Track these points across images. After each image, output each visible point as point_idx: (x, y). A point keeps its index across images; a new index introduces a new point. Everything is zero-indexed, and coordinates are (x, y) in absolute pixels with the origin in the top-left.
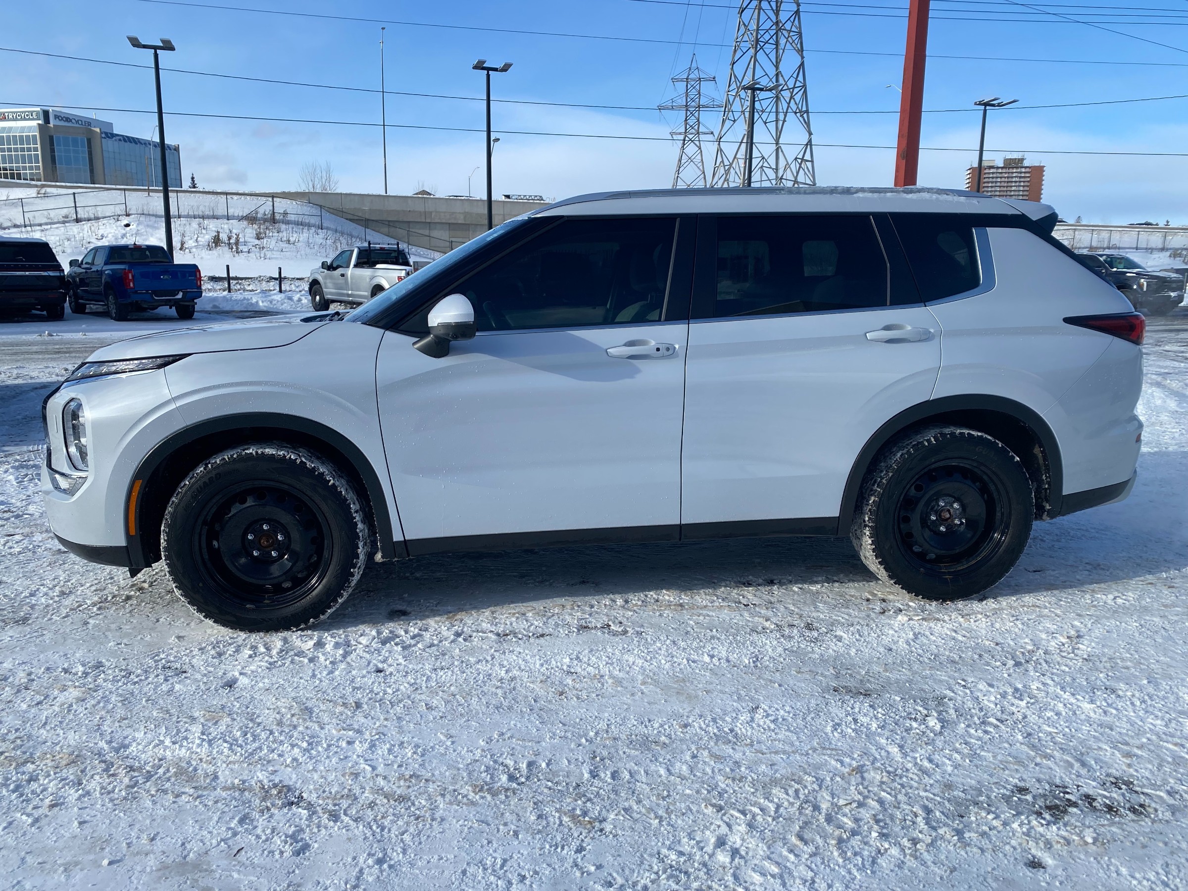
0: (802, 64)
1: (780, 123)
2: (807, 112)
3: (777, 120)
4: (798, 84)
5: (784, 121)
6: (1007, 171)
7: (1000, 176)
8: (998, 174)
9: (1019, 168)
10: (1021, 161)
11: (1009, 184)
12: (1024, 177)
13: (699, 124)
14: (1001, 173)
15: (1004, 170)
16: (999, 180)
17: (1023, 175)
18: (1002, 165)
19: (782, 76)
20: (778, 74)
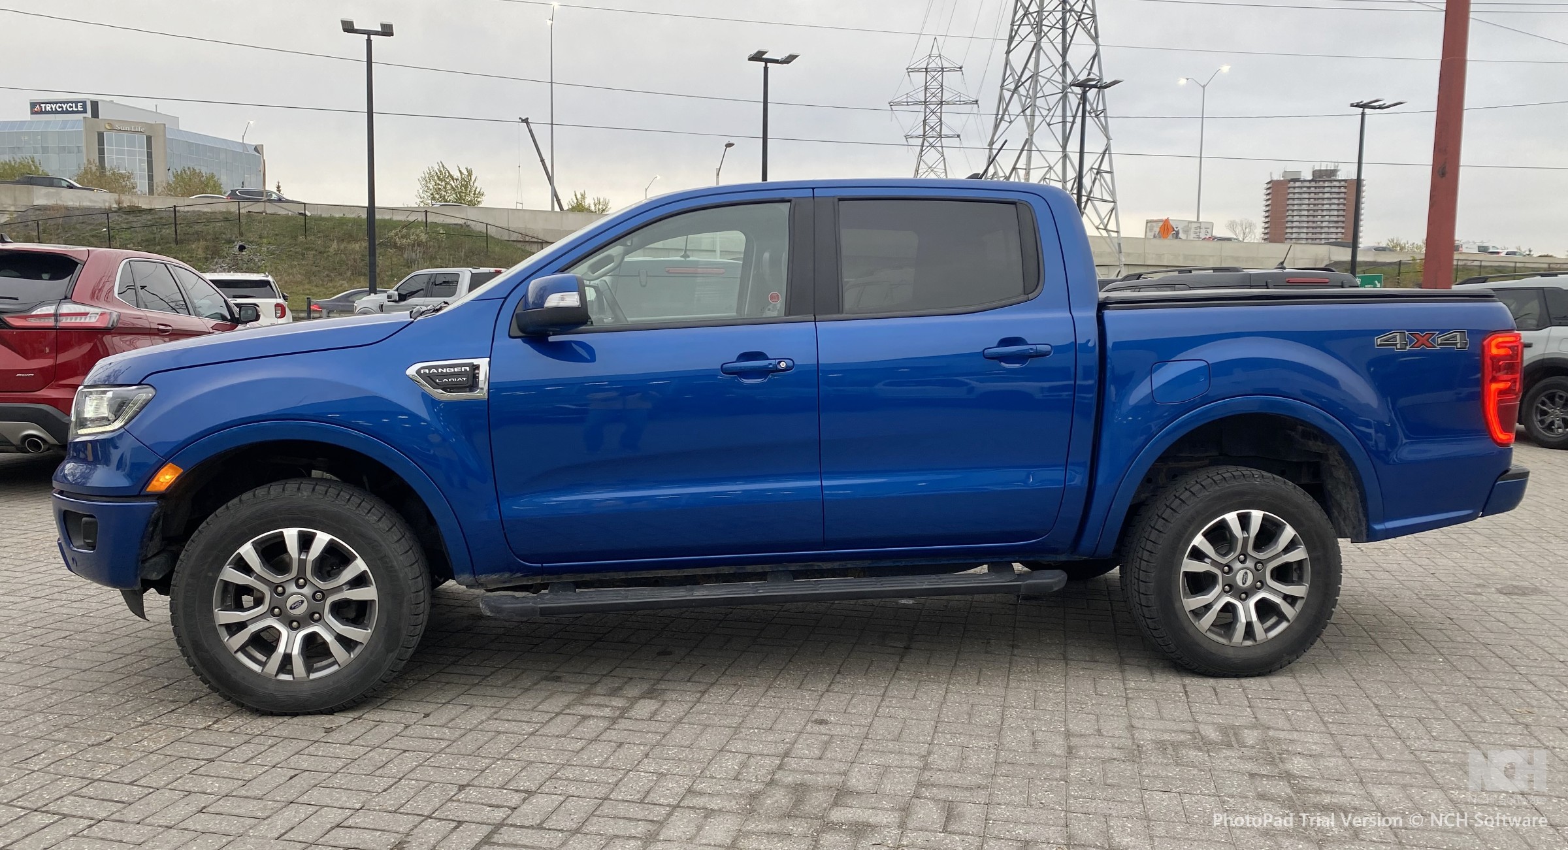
0: (1097, 53)
1: (1068, 125)
2: (1104, 111)
6: (1317, 185)
7: (1308, 191)
8: (1305, 189)
9: (1331, 181)
10: (1333, 172)
11: (1320, 201)
12: (1339, 193)
13: (941, 124)
14: (1309, 188)
15: (1313, 184)
16: (1306, 196)
17: (1336, 190)
18: (1310, 178)
19: (1070, 68)
20: (1065, 65)
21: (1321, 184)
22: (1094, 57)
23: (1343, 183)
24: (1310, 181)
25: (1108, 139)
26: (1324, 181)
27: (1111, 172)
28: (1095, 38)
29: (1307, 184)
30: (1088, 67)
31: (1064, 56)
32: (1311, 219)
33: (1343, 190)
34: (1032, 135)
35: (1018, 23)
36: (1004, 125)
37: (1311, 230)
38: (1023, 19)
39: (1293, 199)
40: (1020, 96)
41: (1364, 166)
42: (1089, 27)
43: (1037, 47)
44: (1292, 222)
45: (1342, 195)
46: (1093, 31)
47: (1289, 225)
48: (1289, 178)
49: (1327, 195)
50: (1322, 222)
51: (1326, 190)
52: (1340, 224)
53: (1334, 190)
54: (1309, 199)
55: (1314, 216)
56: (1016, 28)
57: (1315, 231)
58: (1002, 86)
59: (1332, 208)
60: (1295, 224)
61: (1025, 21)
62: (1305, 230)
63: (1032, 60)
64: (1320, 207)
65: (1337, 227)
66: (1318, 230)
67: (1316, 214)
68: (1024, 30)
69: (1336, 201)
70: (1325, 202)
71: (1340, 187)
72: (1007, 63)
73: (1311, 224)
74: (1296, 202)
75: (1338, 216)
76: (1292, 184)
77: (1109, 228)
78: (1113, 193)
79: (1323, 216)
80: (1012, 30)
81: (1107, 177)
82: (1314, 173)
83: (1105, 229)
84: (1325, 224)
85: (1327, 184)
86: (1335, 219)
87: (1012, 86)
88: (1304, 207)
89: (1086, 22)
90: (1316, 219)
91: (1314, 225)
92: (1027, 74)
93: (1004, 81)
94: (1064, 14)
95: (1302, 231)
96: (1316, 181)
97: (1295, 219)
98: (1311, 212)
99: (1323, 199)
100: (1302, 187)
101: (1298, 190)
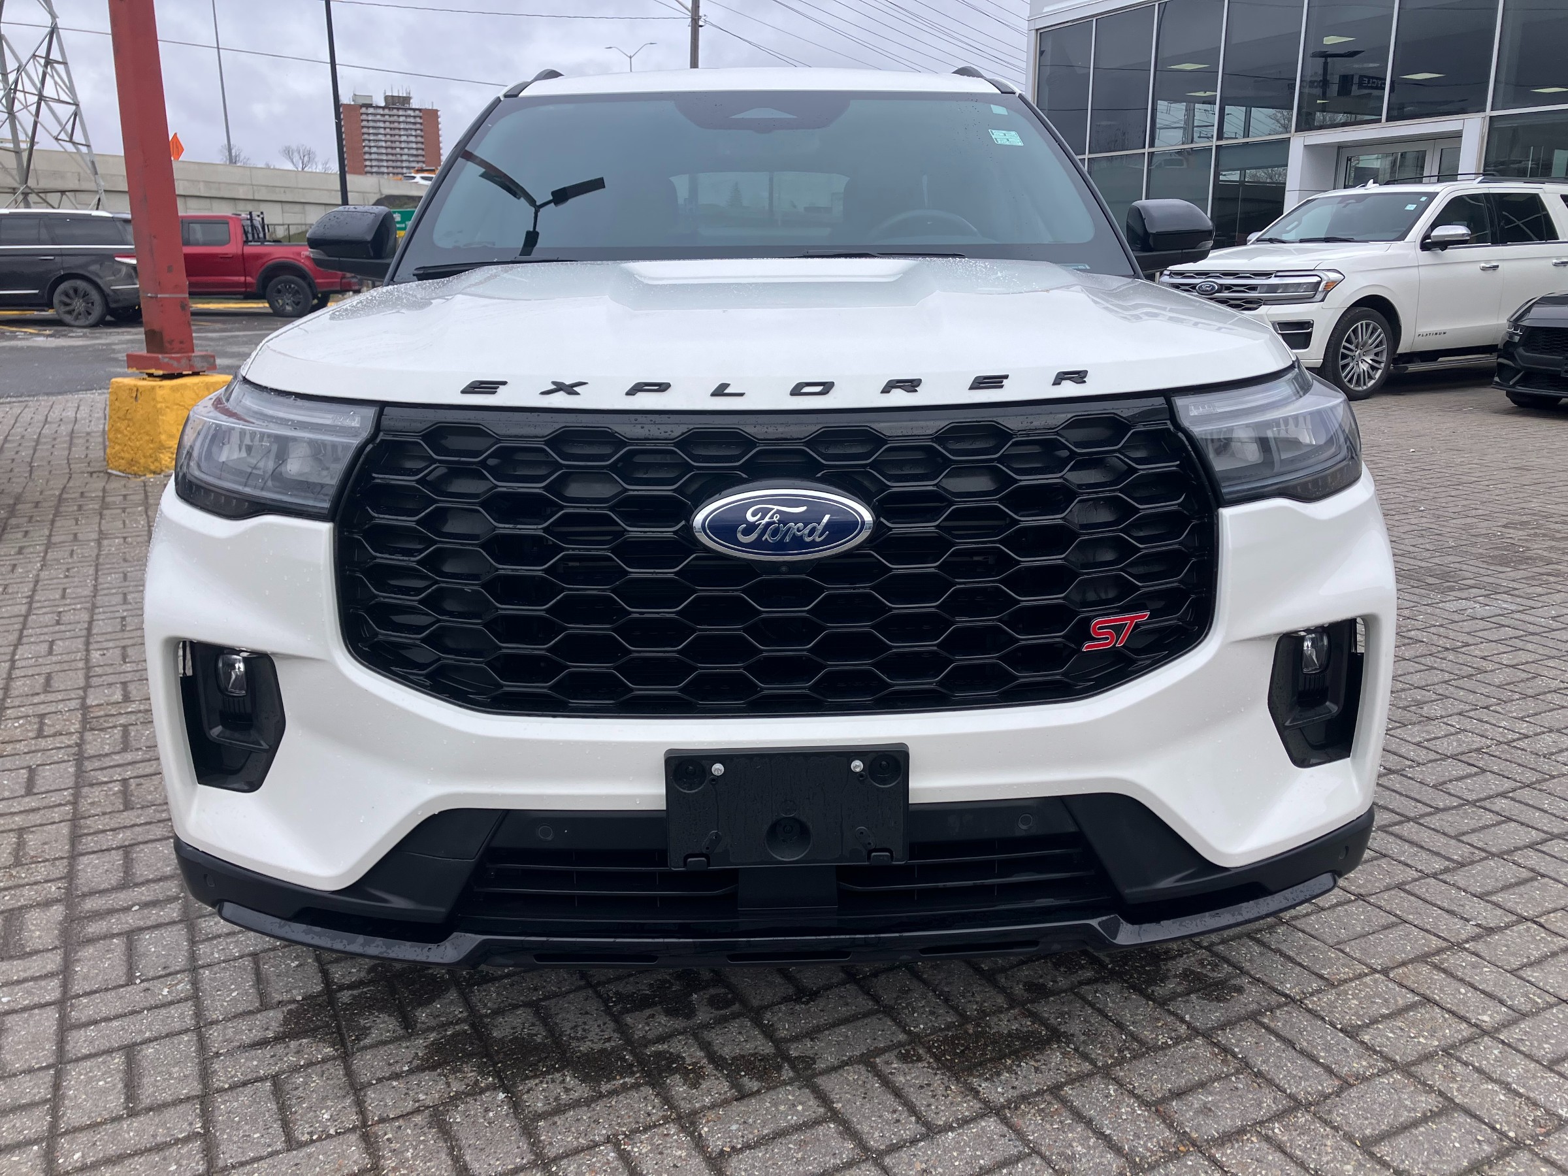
6: (391, 113)
7: (382, 119)
8: (379, 117)
9: (406, 109)
10: (407, 99)
11: (397, 132)
12: (415, 123)
14: (383, 115)
15: (386, 111)
16: (381, 125)
17: (412, 120)
18: (383, 104)
21: (395, 112)
23: (417, 113)
24: (383, 108)
25: (54, 16)
26: (398, 109)
27: (65, 63)
29: (381, 111)
32: (389, 151)
33: (418, 120)
37: (391, 164)
39: (368, 127)
44: (371, 153)
45: (418, 126)
48: (361, 102)
49: (403, 125)
50: (401, 155)
51: (402, 119)
52: (420, 158)
53: (409, 120)
54: (385, 128)
55: (392, 148)
57: (395, 165)
59: (409, 142)
60: (373, 156)
62: (385, 164)
64: (397, 138)
65: (418, 162)
66: (399, 164)
67: (394, 145)
69: (413, 133)
70: (402, 132)
71: (415, 117)
73: (390, 157)
74: (371, 131)
75: (416, 149)
76: (363, 110)
77: (75, 139)
78: (72, 93)
79: (402, 148)
81: (60, 68)
82: (386, 98)
83: (71, 141)
84: (404, 158)
85: (401, 112)
86: (414, 152)
88: (381, 137)
90: (394, 152)
91: (394, 158)
95: (381, 164)
96: (389, 109)
97: (374, 150)
98: (389, 144)
99: (400, 129)
100: (375, 115)
101: (370, 118)
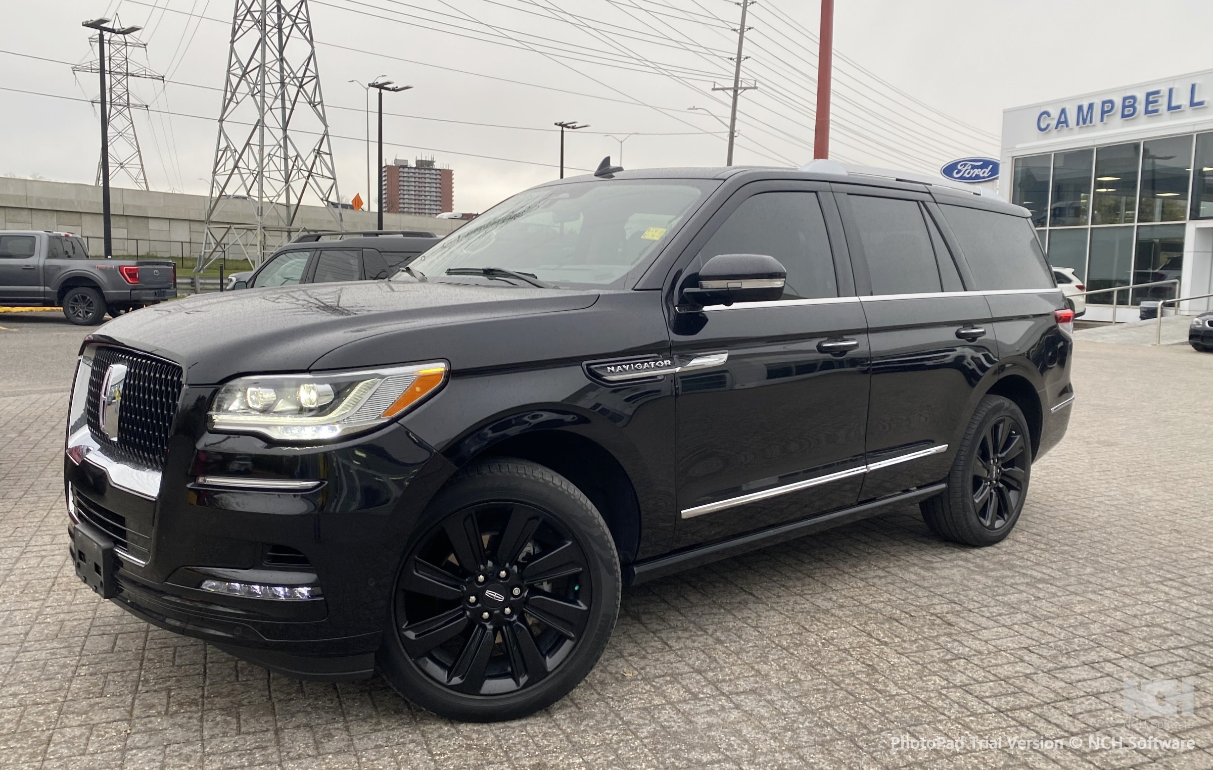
0: (313, 54)
1: (288, 112)
2: (321, 102)
3: (284, 108)
4: (308, 73)
5: (292, 110)
6: (420, 172)
7: (414, 175)
8: (411, 174)
9: (430, 169)
10: (431, 163)
11: (423, 185)
12: (436, 179)
13: (128, 94)
14: (414, 173)
15: (417, 171)
16: (413, 179)
17: (434, 177)
18: (414, 165)
19: (287, 62)
20: (282, 60)
21: (423, 171)
22: (309, 59)
23: (438, 172)
24: (415, 168)
25: (326, 126)
26: (425, 169)
27: (330, 154)
28: (311, 41)
29: (413, 171)
30: (306, 64)
31: (281, 52)
32: (417, 197)
33: (439, 177)
34: (263, 117)
35: (242, 18)
36: (232, 105)
37: (417, 206)
38: (246, 15)
39: (404, 181)
40: (248, 83)
41: (564, 169)
42: (304, 31)
43: (262, 41)
44: (404, 199)
45: (438, 181)
46: (307, 35)
47: (401, 201)
48: (400, 164)
49: (427, 180)
50: (425, 200)
51: (427, 176)
52: (438, 203)
53: (432, 176)
54: (415, 182)
55: (419, 196)
56: (239, 22)
57: (421, 207)
58: (229, 71)
59: (432, 190)
60: (406, 201)
61: (249, 17)
62: (413, 206)
63: (259, 52)
64: (423, 189)
65: (436, 205)
66: (423, 206)
67: (420, 194)
68: (247, 24)
69: (434, 185)
70: (427, 185)
71: (436, 175)
72: (232, 50)
73: (417, 202)
74: (405, 184)
75: (436, 197)
76: (401, 170)
77: (329, 200)
78: (332, 172)
79: (426, 196)
80: (235, 23)
81: (327, 158)
82: (417, 162)
83: (327, 200)
84: (427, 202)
85: (427, 172)
86: (435, 199)
87: (239, 72)
88: (413, 188)
89: (301, 26)
90: (420, 198)
91: (420, 202)
92: (254, 64)
93: (230, 67)
94: (279, 17)
95: (411, 206)
96: (419, 169)
97: (406, 197)
98: (417, 193)
99: (425, 183)
100: (408, 173)
101: (405, 175)
